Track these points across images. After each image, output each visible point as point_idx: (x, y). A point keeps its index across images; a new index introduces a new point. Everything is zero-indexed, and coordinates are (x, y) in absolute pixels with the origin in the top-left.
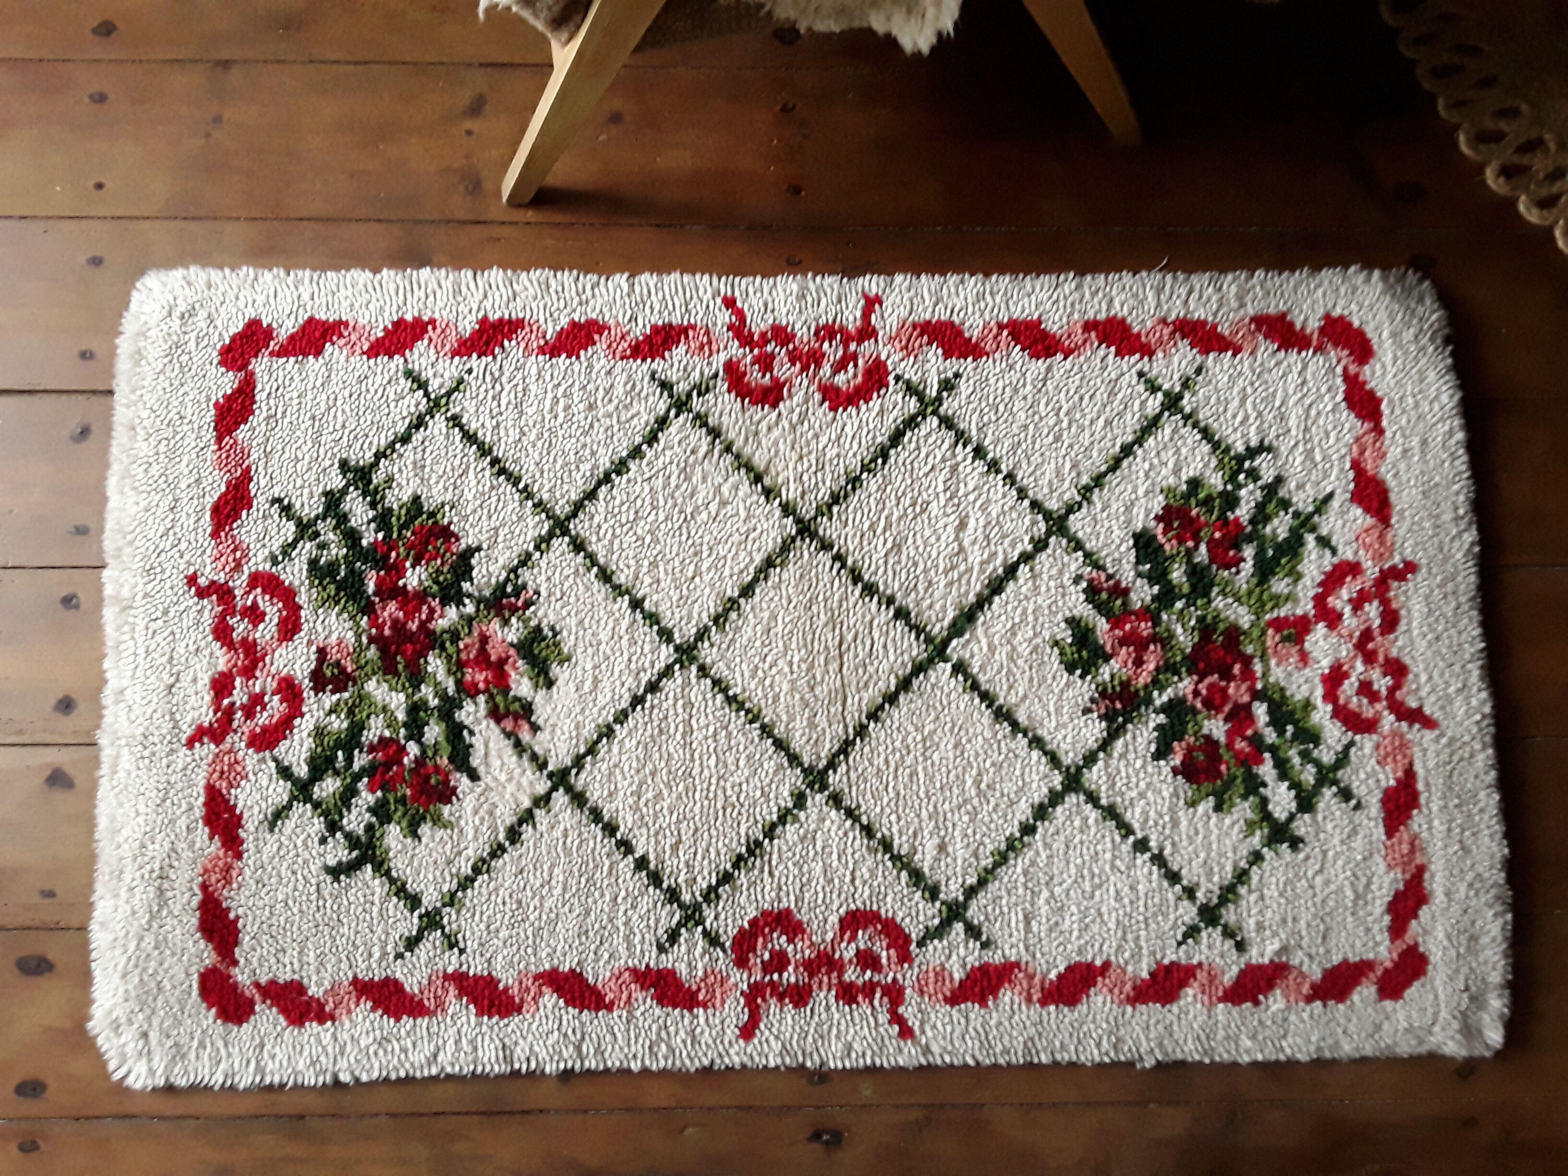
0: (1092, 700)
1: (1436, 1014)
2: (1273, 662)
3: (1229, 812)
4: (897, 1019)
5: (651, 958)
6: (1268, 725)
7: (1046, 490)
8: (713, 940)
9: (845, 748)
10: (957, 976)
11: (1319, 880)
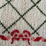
4: (29, 42)
5: (1, 34)
8: (9, 32)
9: (25, 14)
10: (35, 38)
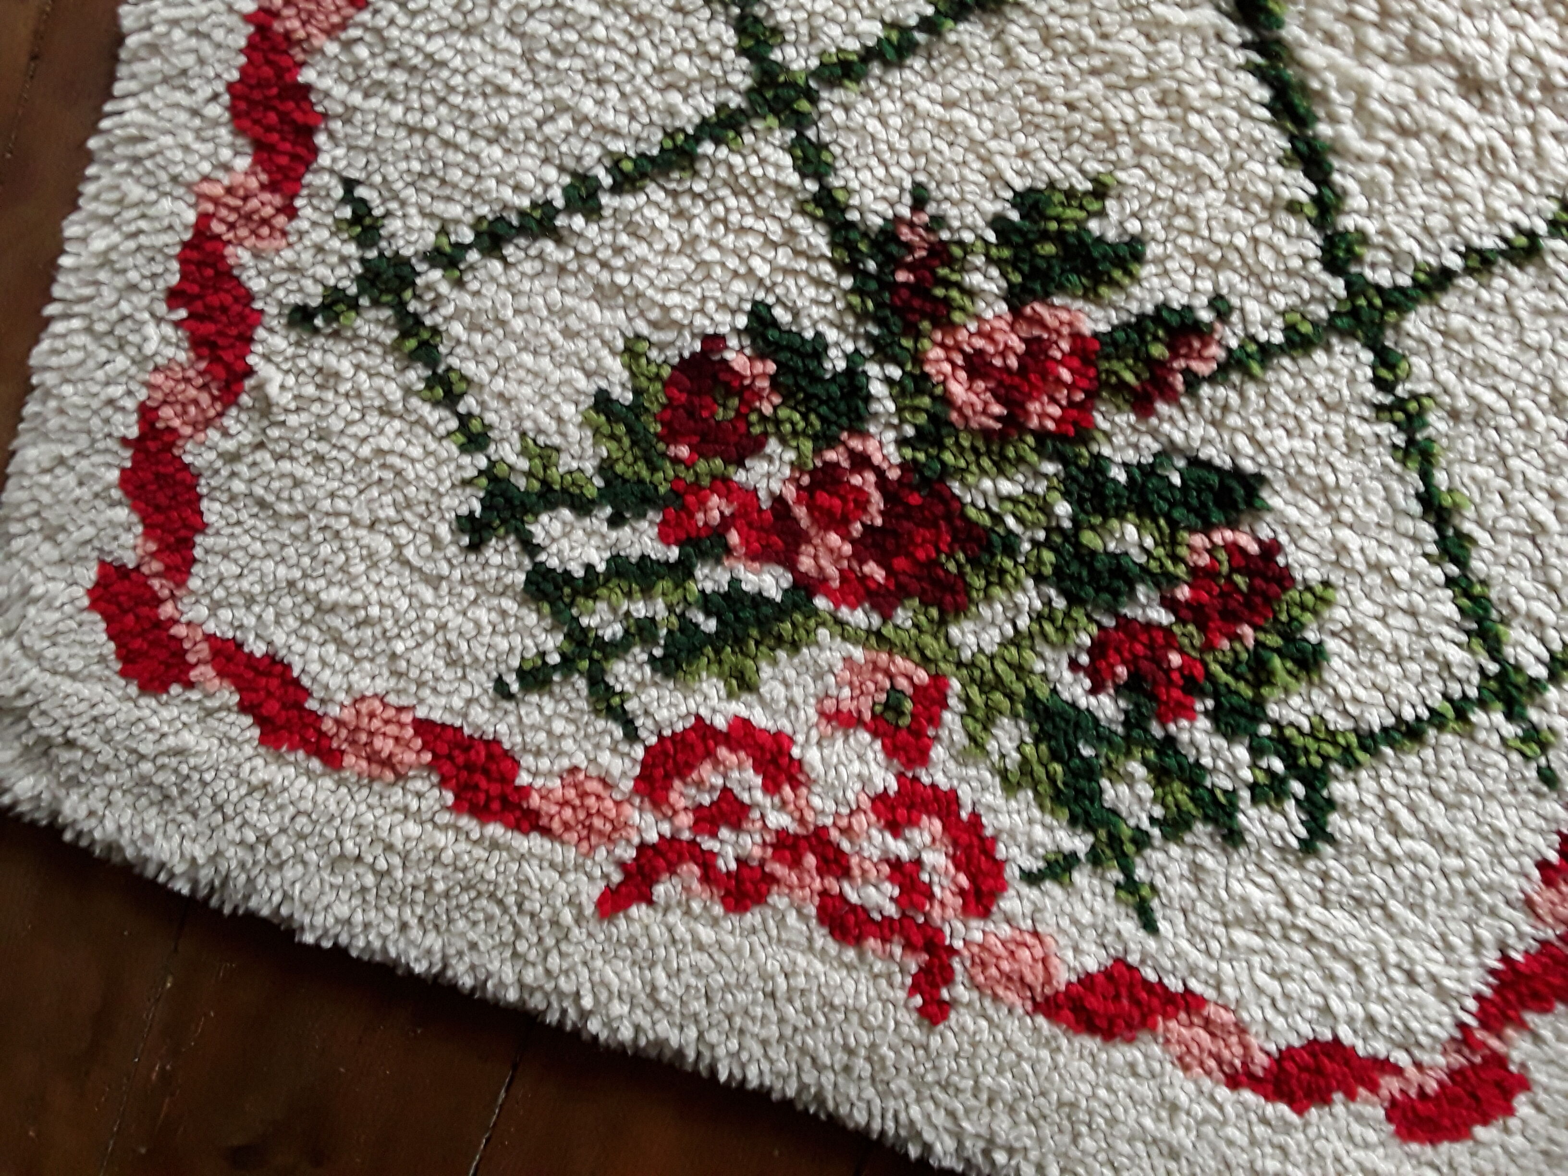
0: (939, 221)
1: (37, 658)
2: (858, 654)
3: (586, 422)
6: (734, 582)
7: (1457, 321)
11: (385, 547)
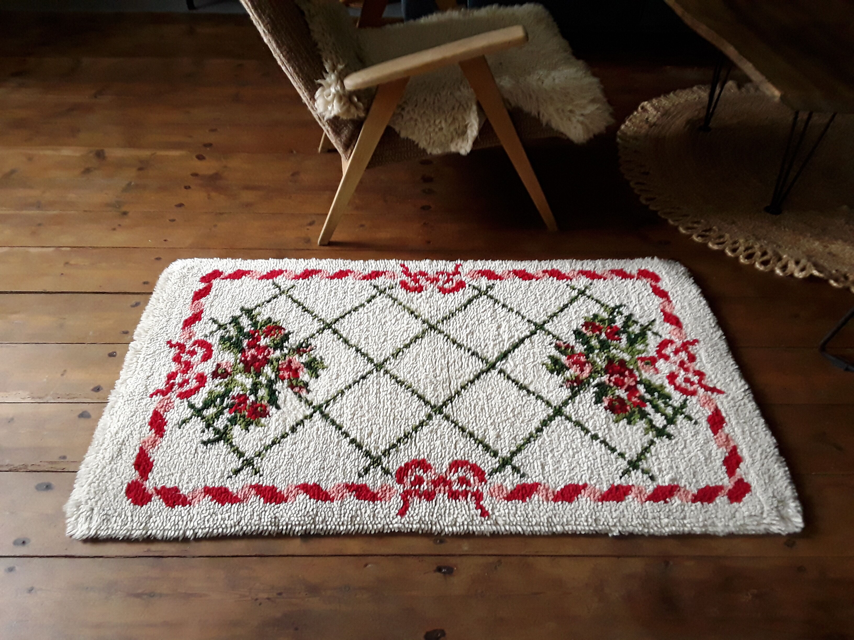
0: (563, 382)
1: (762, 508)
2: (643, 372)
3: (634, 424)
4: (479, 507)
5: (355, 479)
6: (646, 392)
7: (533, 317)
8: (386, 472)
9: (451, 399)
10: (509, 488)
11: (685, 451)
